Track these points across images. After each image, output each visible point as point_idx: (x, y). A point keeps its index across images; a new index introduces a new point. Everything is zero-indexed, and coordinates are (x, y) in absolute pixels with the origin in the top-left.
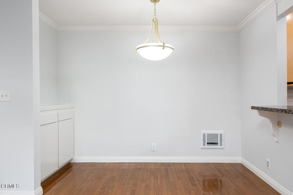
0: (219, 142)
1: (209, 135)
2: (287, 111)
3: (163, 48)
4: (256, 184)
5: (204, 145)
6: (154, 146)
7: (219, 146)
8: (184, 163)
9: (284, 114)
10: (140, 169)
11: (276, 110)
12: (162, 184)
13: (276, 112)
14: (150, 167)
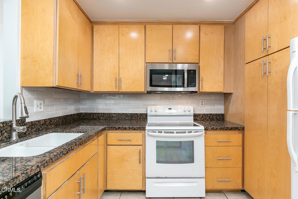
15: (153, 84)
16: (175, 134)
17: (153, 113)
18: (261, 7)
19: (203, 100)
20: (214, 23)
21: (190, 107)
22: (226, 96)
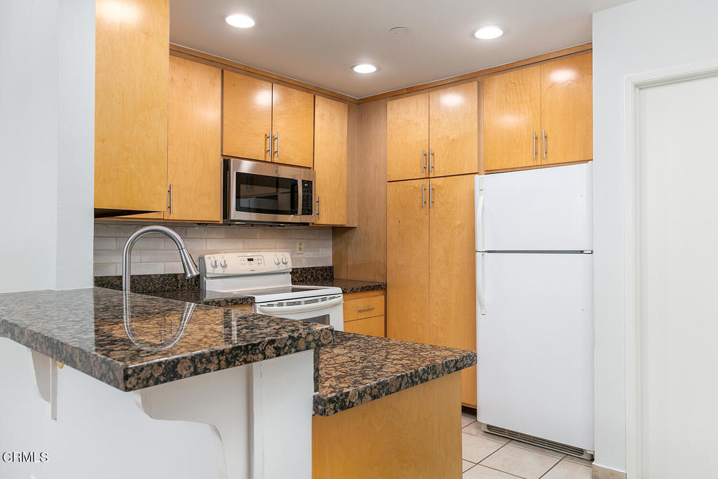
15: (242, 205)
16: (303, 306)
17: (219, 271)
18: (417, 106)
19: (301, 241)
20: (334, 96)
21: (286, 256)
22: (338, 232)
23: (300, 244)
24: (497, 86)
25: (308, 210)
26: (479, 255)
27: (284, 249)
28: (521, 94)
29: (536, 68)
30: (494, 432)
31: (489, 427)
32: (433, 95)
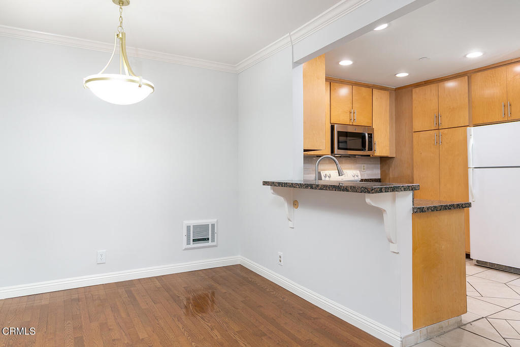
0: (210, 237)
1: (195, 227)
2: (314, 186)
3: (140, 86)
4: (267, 289)
5: (188, 243)
6: (101, 255)
7: (210, 243)
8: (156, 277)
9: (309, 190)
10: (79, 300)
11: (298, 185)
12: (129, 316)
13: (299, 188)
14: (97, 294)
15: (340, 147)
17: (328, 179)
18: (431, 90)
19: (365, 165)
20: (382, 88)
21: (357, 172)
22: (384, 161)
23: (364, 166)
24: (478, 78)
25: (370, 149)
26: (470, 171)
27: (356, 169)
28: (495, 82)
29: (504, 68)
30: (481, 264)
31: (478, 261)
32: (441, 84)
